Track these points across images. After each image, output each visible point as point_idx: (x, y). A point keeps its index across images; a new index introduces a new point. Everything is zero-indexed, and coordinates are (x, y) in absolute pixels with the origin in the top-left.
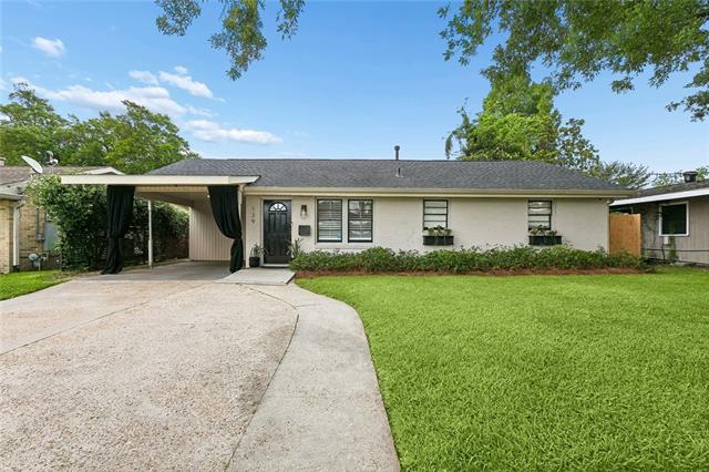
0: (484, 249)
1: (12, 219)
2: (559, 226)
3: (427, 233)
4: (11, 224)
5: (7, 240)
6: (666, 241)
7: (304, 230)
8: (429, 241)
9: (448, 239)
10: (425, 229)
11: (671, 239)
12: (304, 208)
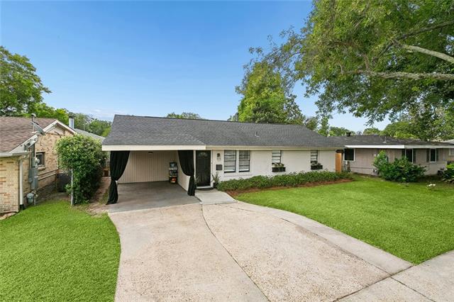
0: (298, 173)
1: (19, 170)
2: (320, 161)
3: (274, 166)
4: (19, 173)
5: (16, 186)
6: (346, 163)
7: (219, 167)
8: (275, 170)
9: (283, 169)
10: (273, 164)
11: (348, 162)
12: (219, 155)
